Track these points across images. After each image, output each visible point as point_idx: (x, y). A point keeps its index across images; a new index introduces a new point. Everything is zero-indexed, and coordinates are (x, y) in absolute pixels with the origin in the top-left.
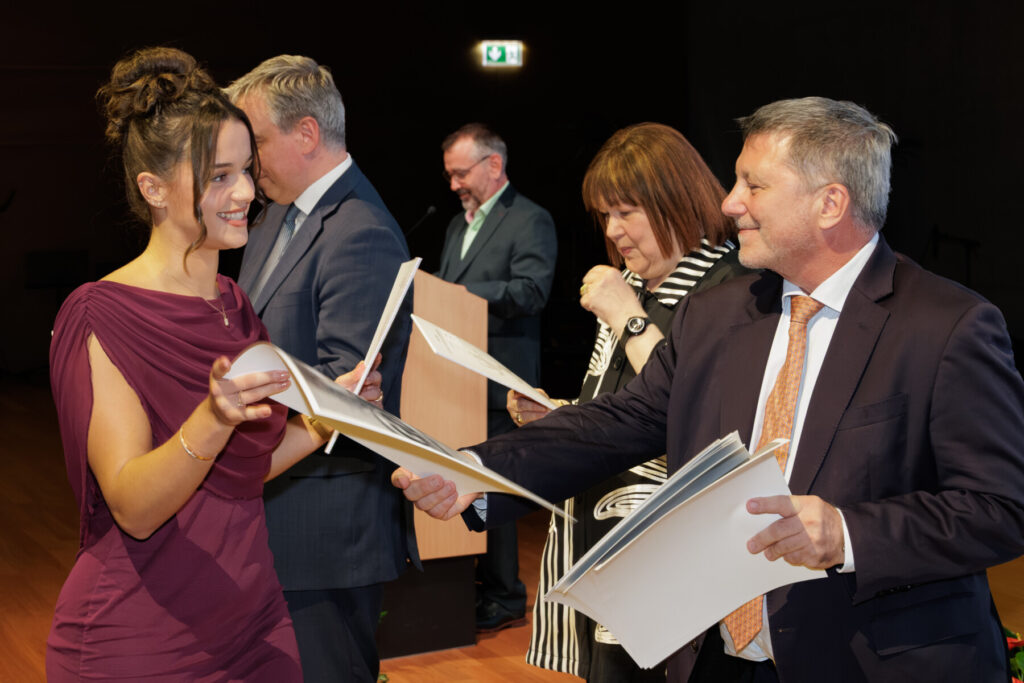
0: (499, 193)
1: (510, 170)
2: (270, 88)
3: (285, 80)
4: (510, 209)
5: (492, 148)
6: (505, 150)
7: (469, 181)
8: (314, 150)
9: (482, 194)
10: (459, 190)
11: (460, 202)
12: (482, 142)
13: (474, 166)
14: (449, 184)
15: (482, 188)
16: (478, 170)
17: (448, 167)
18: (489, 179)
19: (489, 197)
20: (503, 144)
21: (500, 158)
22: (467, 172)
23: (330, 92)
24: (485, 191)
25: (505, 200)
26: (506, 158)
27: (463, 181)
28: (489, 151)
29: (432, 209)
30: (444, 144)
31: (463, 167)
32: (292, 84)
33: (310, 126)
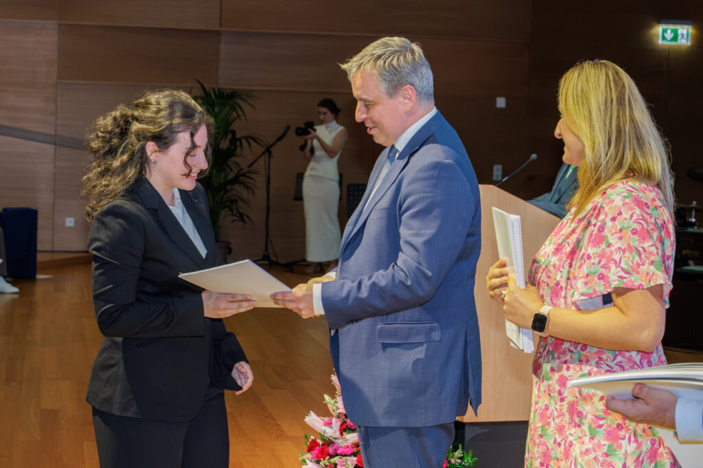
3: (389, 60)
8: (411, 110)
29: (534, 157)
32: (395, 62)
33: (410, 91)
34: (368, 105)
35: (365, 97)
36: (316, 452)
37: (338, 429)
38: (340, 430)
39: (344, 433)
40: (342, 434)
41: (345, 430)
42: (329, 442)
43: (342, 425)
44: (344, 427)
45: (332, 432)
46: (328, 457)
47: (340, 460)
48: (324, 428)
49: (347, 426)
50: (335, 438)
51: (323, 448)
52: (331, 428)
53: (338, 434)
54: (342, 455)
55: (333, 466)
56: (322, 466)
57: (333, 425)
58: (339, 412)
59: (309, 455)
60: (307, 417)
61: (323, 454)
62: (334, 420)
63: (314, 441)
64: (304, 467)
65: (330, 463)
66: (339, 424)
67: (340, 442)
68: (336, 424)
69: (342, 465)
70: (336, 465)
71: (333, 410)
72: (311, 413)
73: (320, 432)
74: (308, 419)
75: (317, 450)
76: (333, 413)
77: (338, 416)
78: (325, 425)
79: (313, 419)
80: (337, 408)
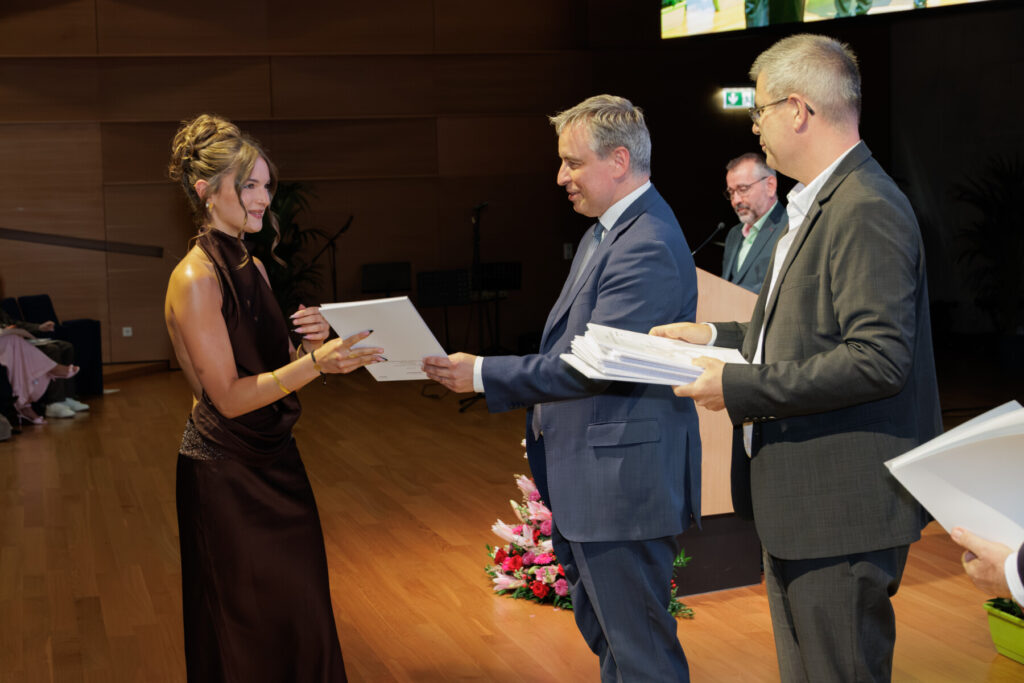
0: (770, 210)
2: (593, 120)
3: (606, 115)
5: (769, 170)
8: (623, 175)
10: (737, 205)
11: (738, 217)
12: (763, 165)
13: (754, 183)
15: (760, 203)
21: (774, 179)
22: (748, 187)
24: (762, 206)
25: (774, 219)
28: (767, 173)
32: (612, 118)
33: (623, 155)
34: (574, 165)
35: (570, 154)
36: (507, 563)
37: (532, 536)
38: (534, 538)
39: (539, 541)
40: (536, 542)
41: (539, 538)
42: (524, 552)
43: (535, 532)
44: (538, 534)
45: (524, 540)
46: (522, 568)
47: (539, 570)
48: (516, 537)
49: (540, 533)
50: (529, 547)
51: (515, 558)
52: (522, 535)
53: (531, 542)
54: (540, 565)
55: (530, 577)
56: (516, 578)
57: (524, 533)
58: (531, 518)
59: (499, 567)
60: (493, 526)
61: (516, 565)
62: (525, 527)
63: (501, 551)
64: (495, 580)
65: (526, 574)
66: (531, 531)
67: (534, 551)
68: (528, 532)
69: (542, 576)
70: (534, 576)
71: (523, 517)
72: (499, 521)
73: (510, 541)
74: (495, 528)
75: (508, 561)
76: (522, 520)
77: (529, 523)
78: (515, 533)
79: (501, 528)
80: (529, 514)
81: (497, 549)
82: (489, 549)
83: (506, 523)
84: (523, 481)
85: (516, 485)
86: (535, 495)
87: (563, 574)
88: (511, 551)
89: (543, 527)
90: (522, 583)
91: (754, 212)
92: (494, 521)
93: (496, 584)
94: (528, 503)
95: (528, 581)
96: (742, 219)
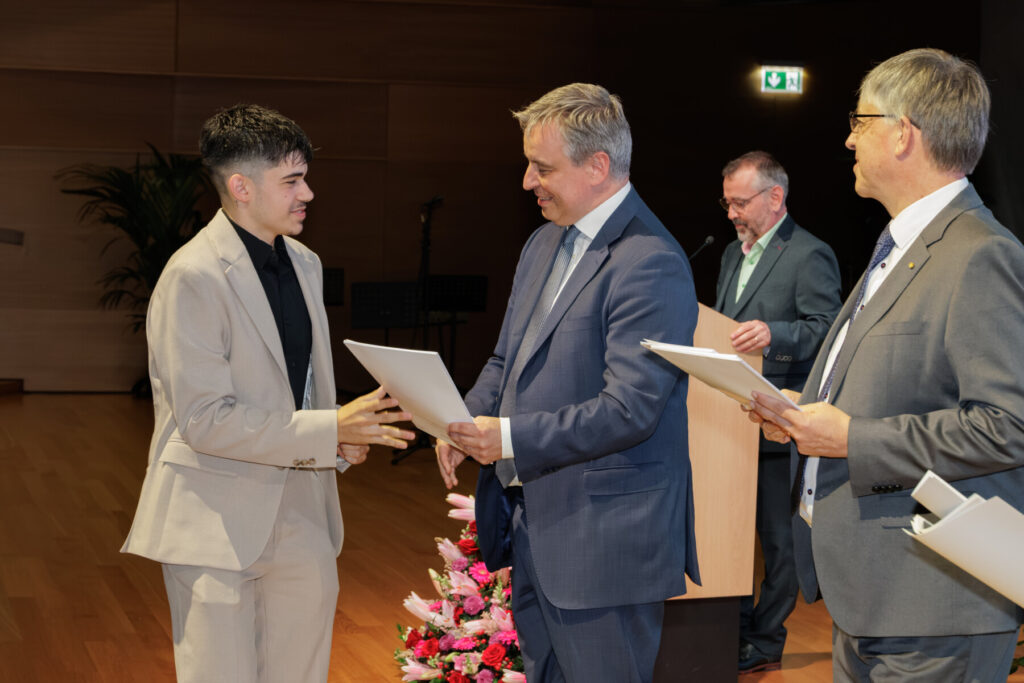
0: (776, 227)
1: (791, 202)
2: (567, 120)
3: (583, 116)
4: (789, 243)
5: (775, 179)
6: (787, 183)
7: (747, 212)
8: (602, 183)
9: (759, 226)
10: (735, 219)
11: (736, 232)
12: (766, 172)
13: (753, 197)
14: (727, 213)
15: (760, 220)
16: (759, 200)
17: (727, 194)
18: (769, 211)
19: (767, 231)
20: (785, 177)
21: (780, 189)
22: (746, 202)
23: (622, 127)
24: (763, 223)
25: (784, 233)
26: (787, 190)
27: (740, 210)
28: (771, 183)
29: (710, 239)
30: (725, 171)
31: (744, 196)
33: (603, 160)
34: (543, 169)
36: (420, 647)
37: (452, 615)
38: (455, 617)
39: (462, 621)
40: (457, 622)
41: (461, 617)
42: (441, 634)
43: (456, 610)
44: (460, 612)
45: (443, 620)
46: (438, 654)
47: (458, 658)
48: (433, 615)
49: (464, 611)
50: (449, 628)
51: (431, 642)
52: (441, 613)
53: (452, 623)
54: (460, 651)
55: (447, 666)
56: (431, 667)
57: (444, 612)
58: (452, 592)
59: (410, 652)
60: (406, 600)
61: (431, 650)
62: (445, 603)
63: (414, 633)
64: (405, 668)
65: (443, 662)
66: (453, 608)
67: (454, 633)
68: (448, 609)
69: (461, 665)
70: (452, 664)
71: (444, 591)
72: (413, 593)
73: (425, 620)
74: (407, 603)
75: (421, 646)
76: (442, 594)
77: (450, 598)
78: (432, 609)
79: (415, 603)
80: (451, 587)
81: (410, 629)
82: (401, 630)
83: (422, 597)
84: (446, 546)
85: (438, 551)
86: (460, 563)
87: (487, 664)
88: (427, 632)
89: (467, 604)
90: (438, 672)
91: (752, 231)
92: (407, 595)
93: (406, 673)
94: (450, 573)
95: (445, 670)
96: (740, 235)
